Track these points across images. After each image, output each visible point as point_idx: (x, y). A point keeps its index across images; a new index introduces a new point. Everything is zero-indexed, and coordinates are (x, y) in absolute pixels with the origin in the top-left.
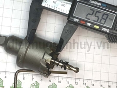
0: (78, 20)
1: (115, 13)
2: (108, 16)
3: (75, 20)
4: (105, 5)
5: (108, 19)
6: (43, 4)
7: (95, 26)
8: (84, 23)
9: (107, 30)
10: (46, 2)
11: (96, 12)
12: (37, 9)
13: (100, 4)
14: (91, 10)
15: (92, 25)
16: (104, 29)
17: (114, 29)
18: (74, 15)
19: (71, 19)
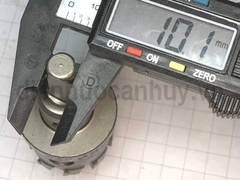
0: (120, 45)
1: (235, 26)
5: (213, 42)
6: (62, 12)
8: (139, 52)
10: (71, 4)
11: (177, 22)
15: (164, 60)
16: (198, 74)
17: (230, 73)
18: (107, 30)
19: (98, 42)
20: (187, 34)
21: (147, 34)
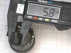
0: (31, 17)
3: (29, 17)
4: (51, 2)
5: (55, 12)
8: (37, 18)
9: (56, 21)
10: (20, 9)
11: (45, 9)
12: (13, 17)
13: (47, 2)
15: (43, 19)
17: (60, 19)
18: (27, 14)
19: (26, 17)
21: (38, 13)
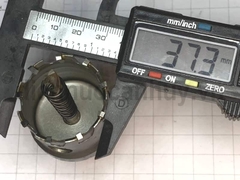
0: (143, 71)
1: (235, 45)
2: (217, 54)
3: (136, 71)
4: (208, 27)
5: (218, 60)
6: (27, 36)
7: (188, 82)
8: (159, 75)
10: (34, 28)
12: (13, 50)
13: (194, 25)
14: (173, 41)
15: (180, 79)
16: (210, 87)
17: (235, 84)
18: (130, 59)
19: (125, 70)
20: (196, 56)
